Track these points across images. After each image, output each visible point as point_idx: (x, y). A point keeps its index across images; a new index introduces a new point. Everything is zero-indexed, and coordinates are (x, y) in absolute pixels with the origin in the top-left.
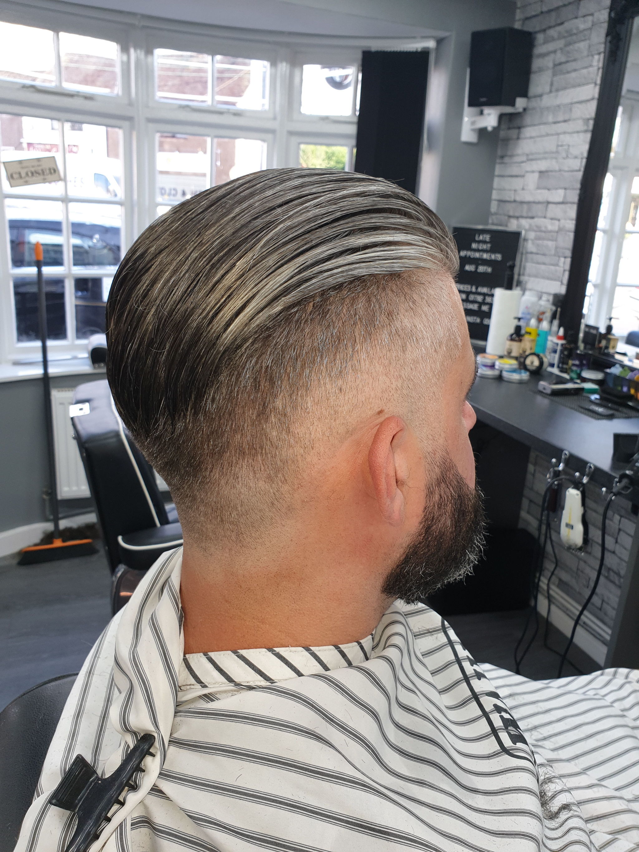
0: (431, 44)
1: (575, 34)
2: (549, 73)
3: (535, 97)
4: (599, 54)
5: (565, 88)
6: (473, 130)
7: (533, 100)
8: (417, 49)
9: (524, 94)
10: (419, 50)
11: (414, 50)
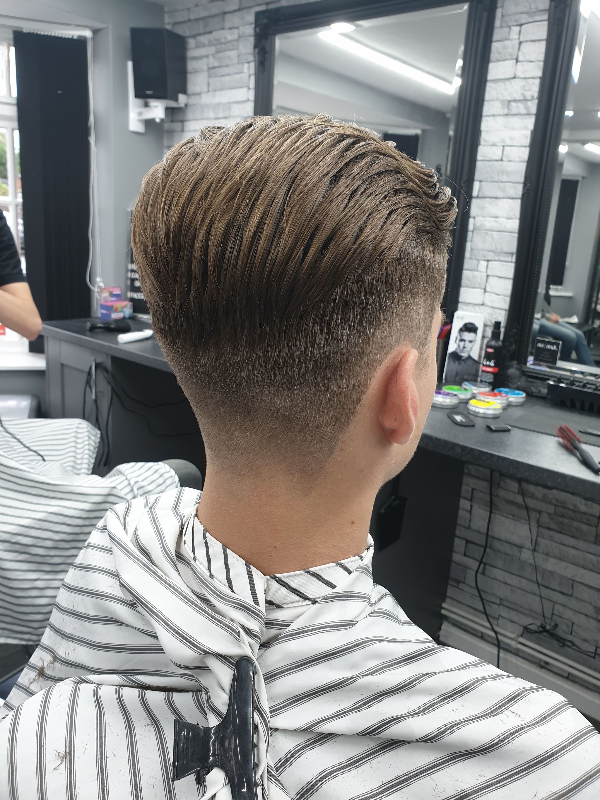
0: (88, 34)
1: (225, 43)
2: (205, 74)
3: (194, 94)
4: (249, 63)
5: (221, 89)
6: (140, 121)
7: (192, 97)
8: (73, 36)
9: (184, 91)
10: (75, 37)
11: (70, 37)
